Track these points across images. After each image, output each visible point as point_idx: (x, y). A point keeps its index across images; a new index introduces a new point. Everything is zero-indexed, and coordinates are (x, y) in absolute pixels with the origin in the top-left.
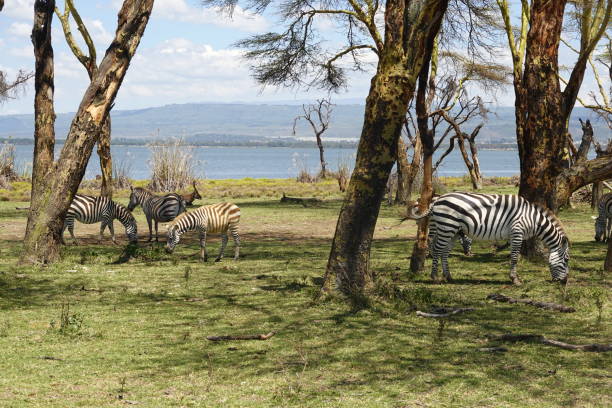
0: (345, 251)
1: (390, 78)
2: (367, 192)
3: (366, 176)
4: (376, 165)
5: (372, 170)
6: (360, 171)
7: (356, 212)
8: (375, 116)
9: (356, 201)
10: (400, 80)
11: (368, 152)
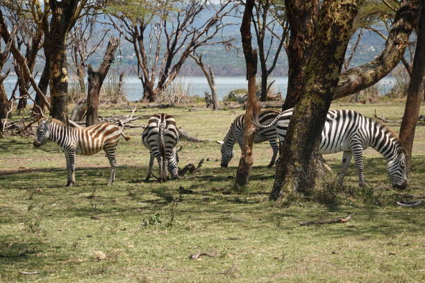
0: (302, 157)
1: (343, 6)
2: (320, 104)
3: (321, 91)
4: (329, 81)
5: (326, 86)
6: (316, 86)
7: (312, 122)
8: (329, 39)
9: (312, 112)
10: (350, 8)
11: (322, 70)
